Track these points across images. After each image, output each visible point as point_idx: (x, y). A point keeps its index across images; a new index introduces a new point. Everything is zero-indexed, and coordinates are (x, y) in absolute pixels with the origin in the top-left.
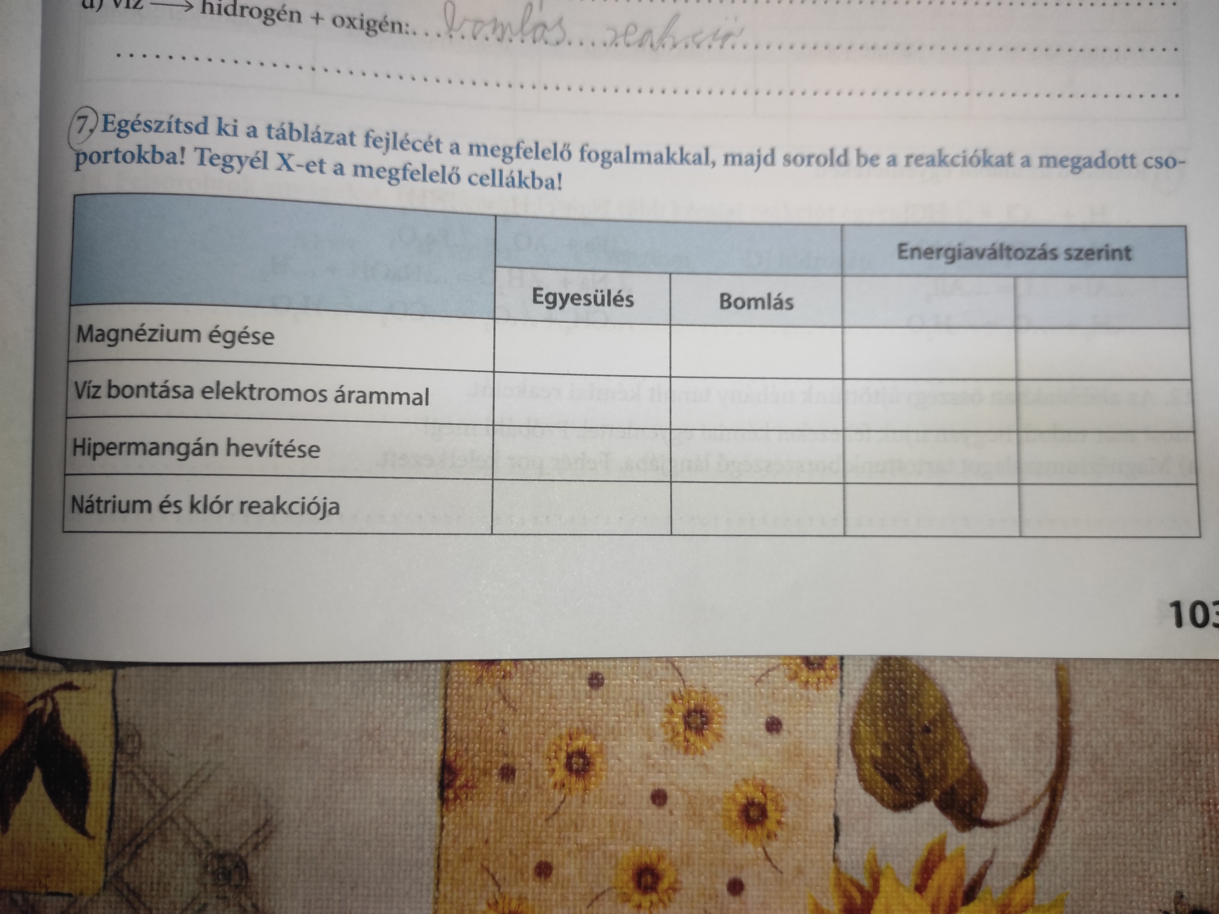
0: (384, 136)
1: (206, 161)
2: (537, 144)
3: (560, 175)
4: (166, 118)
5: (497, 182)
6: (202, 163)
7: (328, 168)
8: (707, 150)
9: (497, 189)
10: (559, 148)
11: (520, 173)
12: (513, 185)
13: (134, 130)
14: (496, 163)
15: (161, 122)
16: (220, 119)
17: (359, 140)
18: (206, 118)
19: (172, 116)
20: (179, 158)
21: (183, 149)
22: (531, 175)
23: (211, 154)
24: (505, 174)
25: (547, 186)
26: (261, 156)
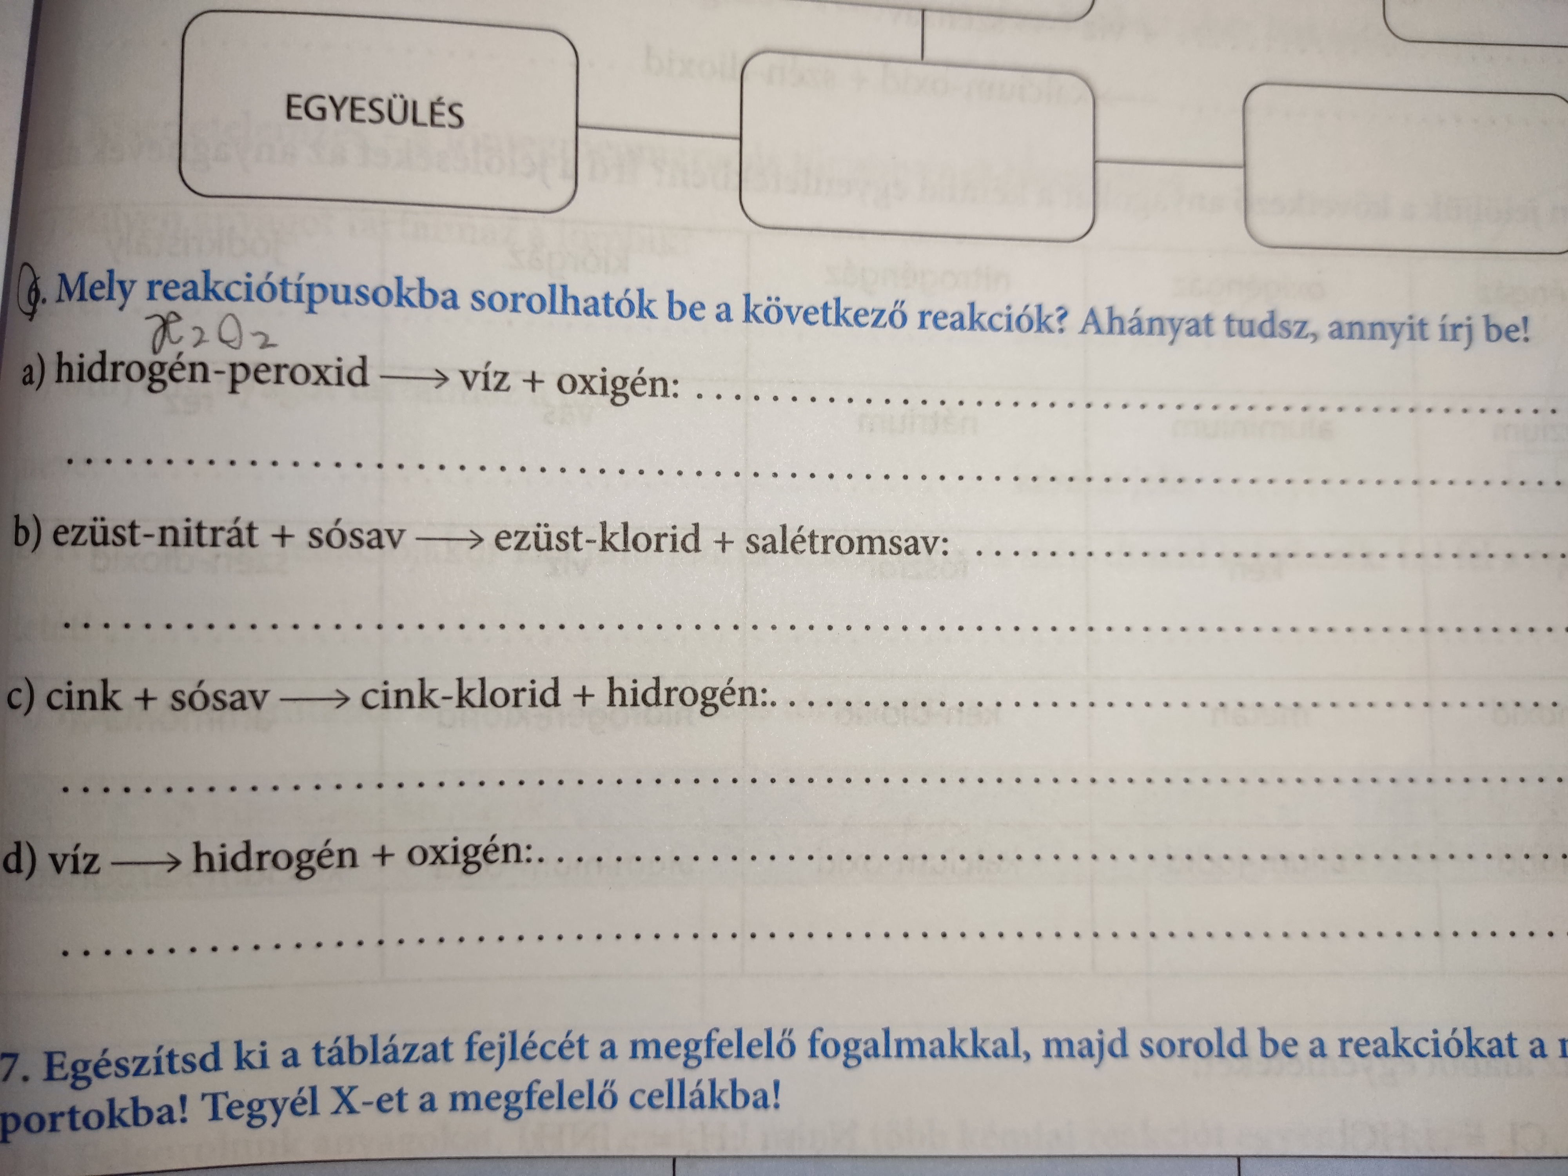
0: (496, 1040)
1: (222, 1111)
2: (739, 1032)
3: (777, 1085)
4: (151, 1053)
5: (676, 1102)
6: (215, 1117)
7: (412, 1102)
8: (1016, 1032)
9: (676, 1113)
10: (776, 1038)
11: (713, 1083)
12: (702, 1106)
13: (100, 1076)
14: (673, 1069)
15: (144, 1060)
16: (239, 1044)
17: (458, 1051)
18: (216, 1045)
19: (160, 1048)
20: (177, 1115)
21: (183, 1099)
22: (729, 1087)
23: (230, 1101)
24: (689, 1087)
25: (755, 1105)
26: (307, 1094)
